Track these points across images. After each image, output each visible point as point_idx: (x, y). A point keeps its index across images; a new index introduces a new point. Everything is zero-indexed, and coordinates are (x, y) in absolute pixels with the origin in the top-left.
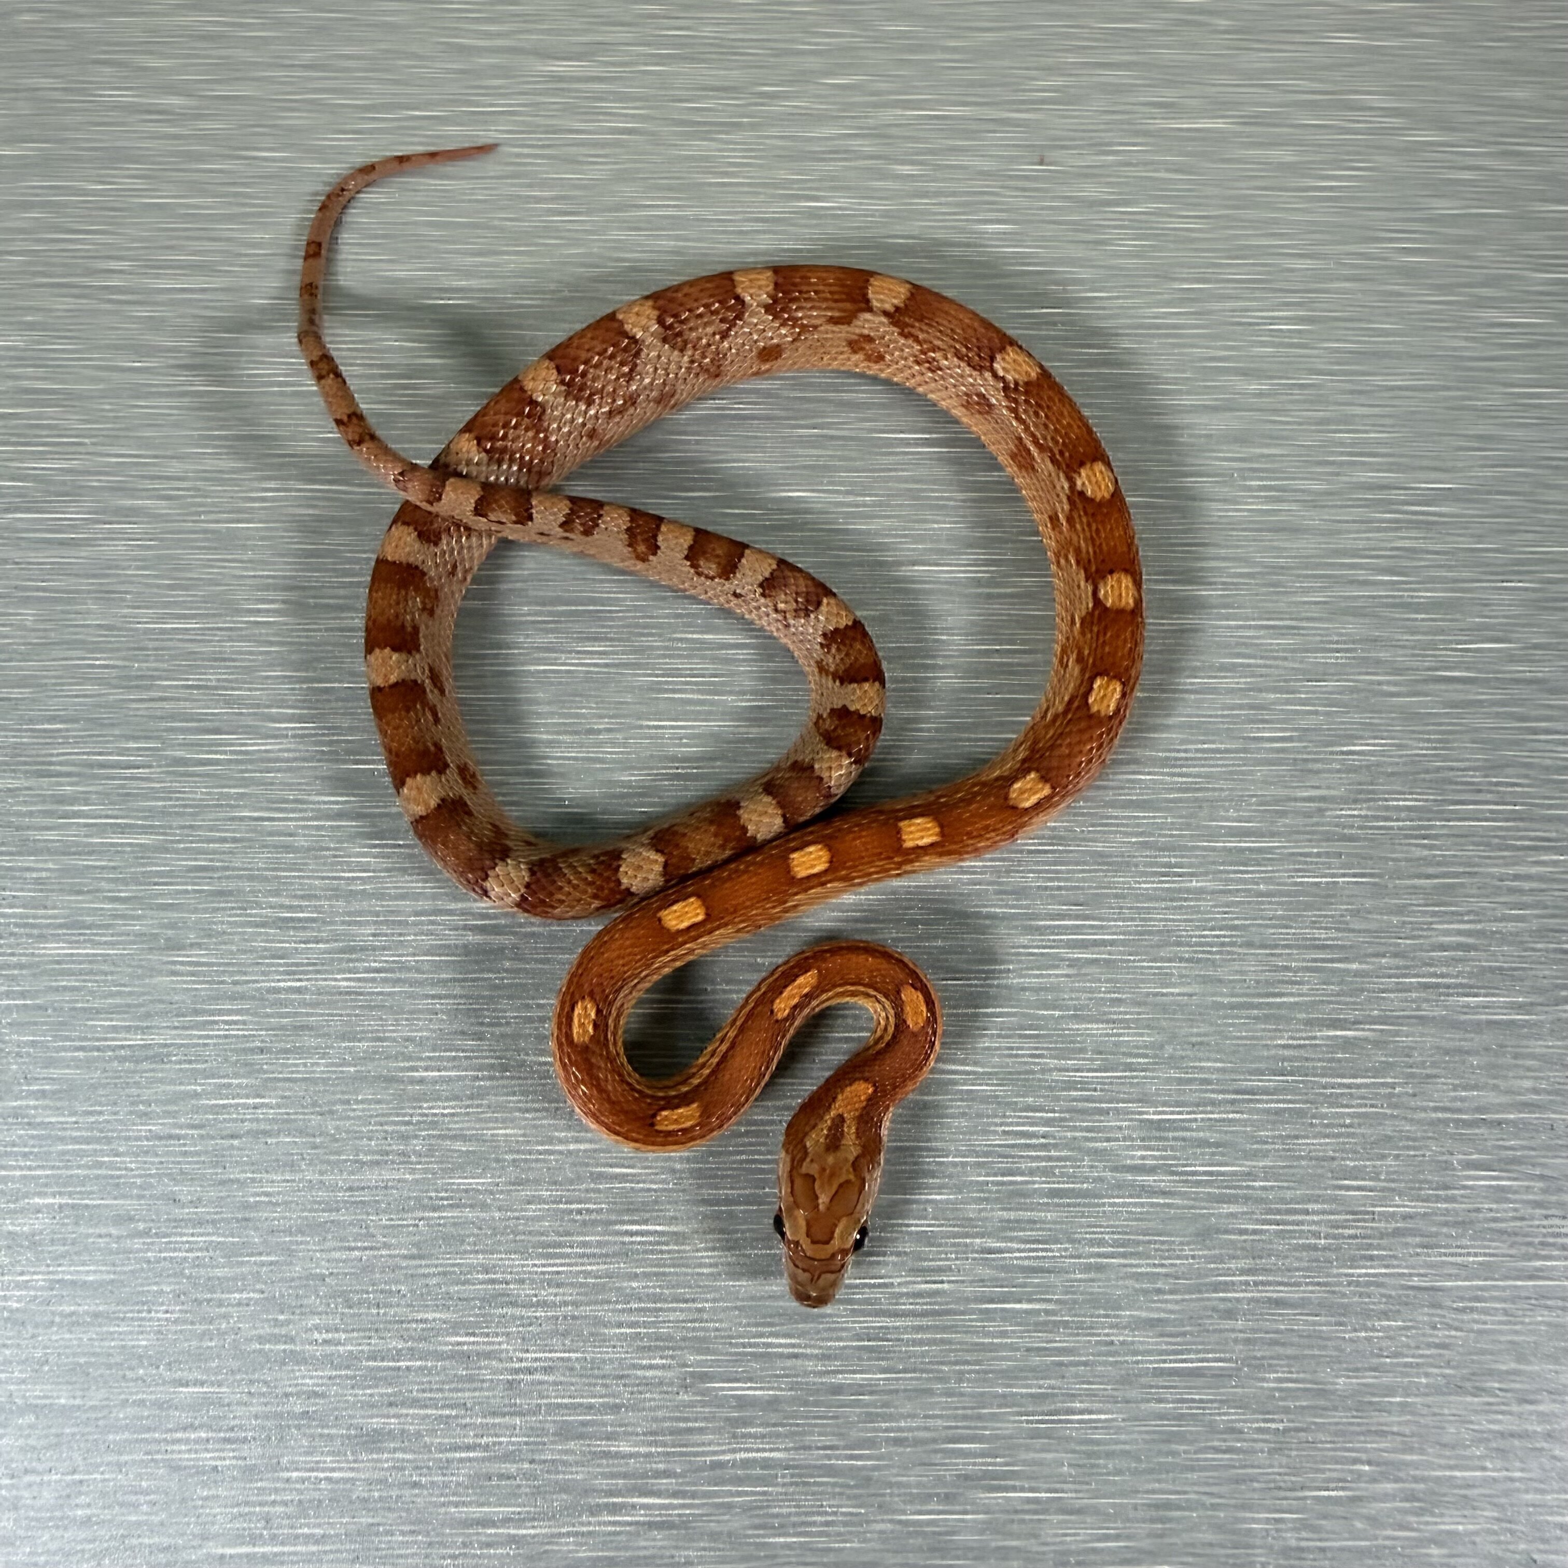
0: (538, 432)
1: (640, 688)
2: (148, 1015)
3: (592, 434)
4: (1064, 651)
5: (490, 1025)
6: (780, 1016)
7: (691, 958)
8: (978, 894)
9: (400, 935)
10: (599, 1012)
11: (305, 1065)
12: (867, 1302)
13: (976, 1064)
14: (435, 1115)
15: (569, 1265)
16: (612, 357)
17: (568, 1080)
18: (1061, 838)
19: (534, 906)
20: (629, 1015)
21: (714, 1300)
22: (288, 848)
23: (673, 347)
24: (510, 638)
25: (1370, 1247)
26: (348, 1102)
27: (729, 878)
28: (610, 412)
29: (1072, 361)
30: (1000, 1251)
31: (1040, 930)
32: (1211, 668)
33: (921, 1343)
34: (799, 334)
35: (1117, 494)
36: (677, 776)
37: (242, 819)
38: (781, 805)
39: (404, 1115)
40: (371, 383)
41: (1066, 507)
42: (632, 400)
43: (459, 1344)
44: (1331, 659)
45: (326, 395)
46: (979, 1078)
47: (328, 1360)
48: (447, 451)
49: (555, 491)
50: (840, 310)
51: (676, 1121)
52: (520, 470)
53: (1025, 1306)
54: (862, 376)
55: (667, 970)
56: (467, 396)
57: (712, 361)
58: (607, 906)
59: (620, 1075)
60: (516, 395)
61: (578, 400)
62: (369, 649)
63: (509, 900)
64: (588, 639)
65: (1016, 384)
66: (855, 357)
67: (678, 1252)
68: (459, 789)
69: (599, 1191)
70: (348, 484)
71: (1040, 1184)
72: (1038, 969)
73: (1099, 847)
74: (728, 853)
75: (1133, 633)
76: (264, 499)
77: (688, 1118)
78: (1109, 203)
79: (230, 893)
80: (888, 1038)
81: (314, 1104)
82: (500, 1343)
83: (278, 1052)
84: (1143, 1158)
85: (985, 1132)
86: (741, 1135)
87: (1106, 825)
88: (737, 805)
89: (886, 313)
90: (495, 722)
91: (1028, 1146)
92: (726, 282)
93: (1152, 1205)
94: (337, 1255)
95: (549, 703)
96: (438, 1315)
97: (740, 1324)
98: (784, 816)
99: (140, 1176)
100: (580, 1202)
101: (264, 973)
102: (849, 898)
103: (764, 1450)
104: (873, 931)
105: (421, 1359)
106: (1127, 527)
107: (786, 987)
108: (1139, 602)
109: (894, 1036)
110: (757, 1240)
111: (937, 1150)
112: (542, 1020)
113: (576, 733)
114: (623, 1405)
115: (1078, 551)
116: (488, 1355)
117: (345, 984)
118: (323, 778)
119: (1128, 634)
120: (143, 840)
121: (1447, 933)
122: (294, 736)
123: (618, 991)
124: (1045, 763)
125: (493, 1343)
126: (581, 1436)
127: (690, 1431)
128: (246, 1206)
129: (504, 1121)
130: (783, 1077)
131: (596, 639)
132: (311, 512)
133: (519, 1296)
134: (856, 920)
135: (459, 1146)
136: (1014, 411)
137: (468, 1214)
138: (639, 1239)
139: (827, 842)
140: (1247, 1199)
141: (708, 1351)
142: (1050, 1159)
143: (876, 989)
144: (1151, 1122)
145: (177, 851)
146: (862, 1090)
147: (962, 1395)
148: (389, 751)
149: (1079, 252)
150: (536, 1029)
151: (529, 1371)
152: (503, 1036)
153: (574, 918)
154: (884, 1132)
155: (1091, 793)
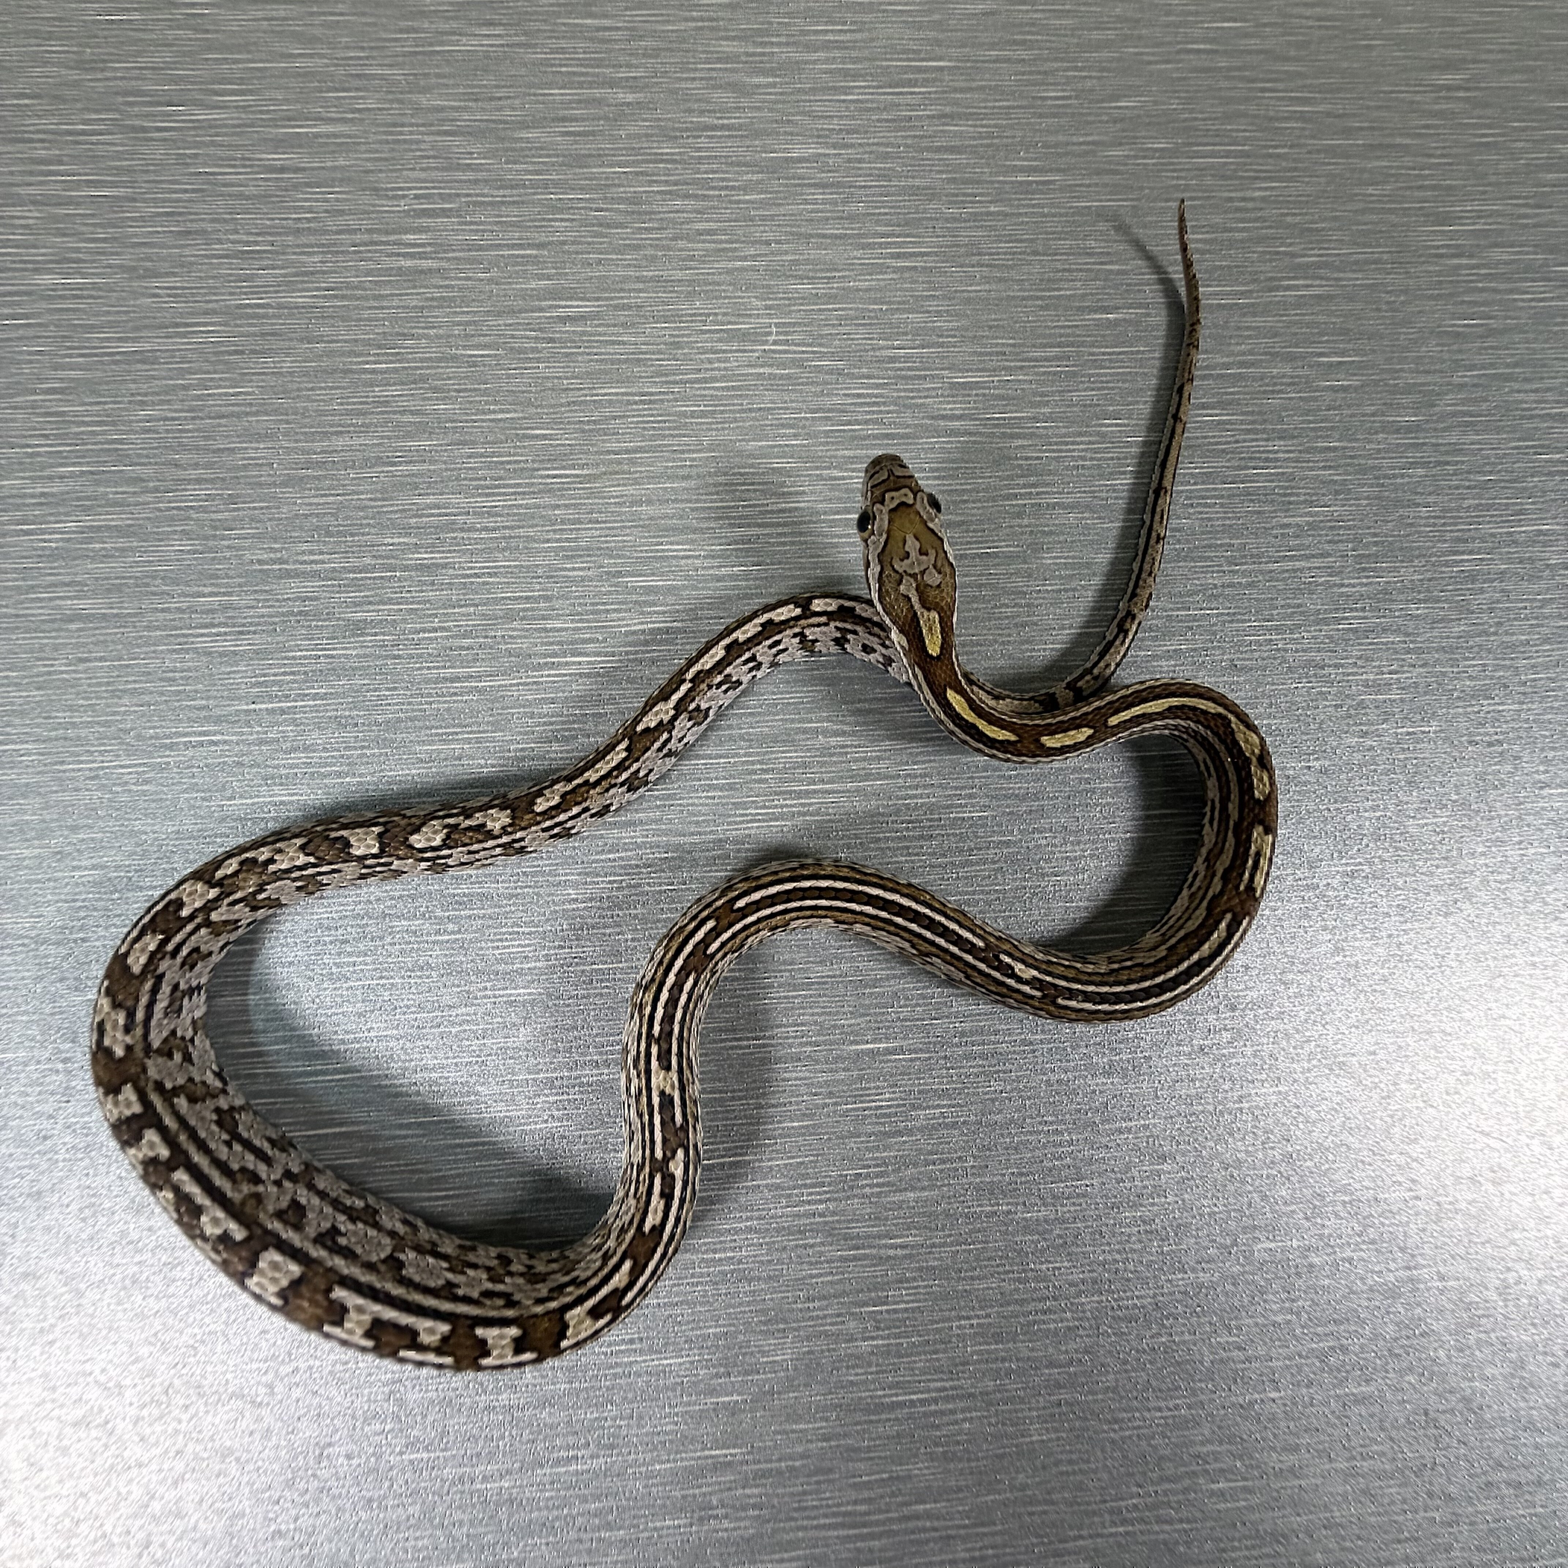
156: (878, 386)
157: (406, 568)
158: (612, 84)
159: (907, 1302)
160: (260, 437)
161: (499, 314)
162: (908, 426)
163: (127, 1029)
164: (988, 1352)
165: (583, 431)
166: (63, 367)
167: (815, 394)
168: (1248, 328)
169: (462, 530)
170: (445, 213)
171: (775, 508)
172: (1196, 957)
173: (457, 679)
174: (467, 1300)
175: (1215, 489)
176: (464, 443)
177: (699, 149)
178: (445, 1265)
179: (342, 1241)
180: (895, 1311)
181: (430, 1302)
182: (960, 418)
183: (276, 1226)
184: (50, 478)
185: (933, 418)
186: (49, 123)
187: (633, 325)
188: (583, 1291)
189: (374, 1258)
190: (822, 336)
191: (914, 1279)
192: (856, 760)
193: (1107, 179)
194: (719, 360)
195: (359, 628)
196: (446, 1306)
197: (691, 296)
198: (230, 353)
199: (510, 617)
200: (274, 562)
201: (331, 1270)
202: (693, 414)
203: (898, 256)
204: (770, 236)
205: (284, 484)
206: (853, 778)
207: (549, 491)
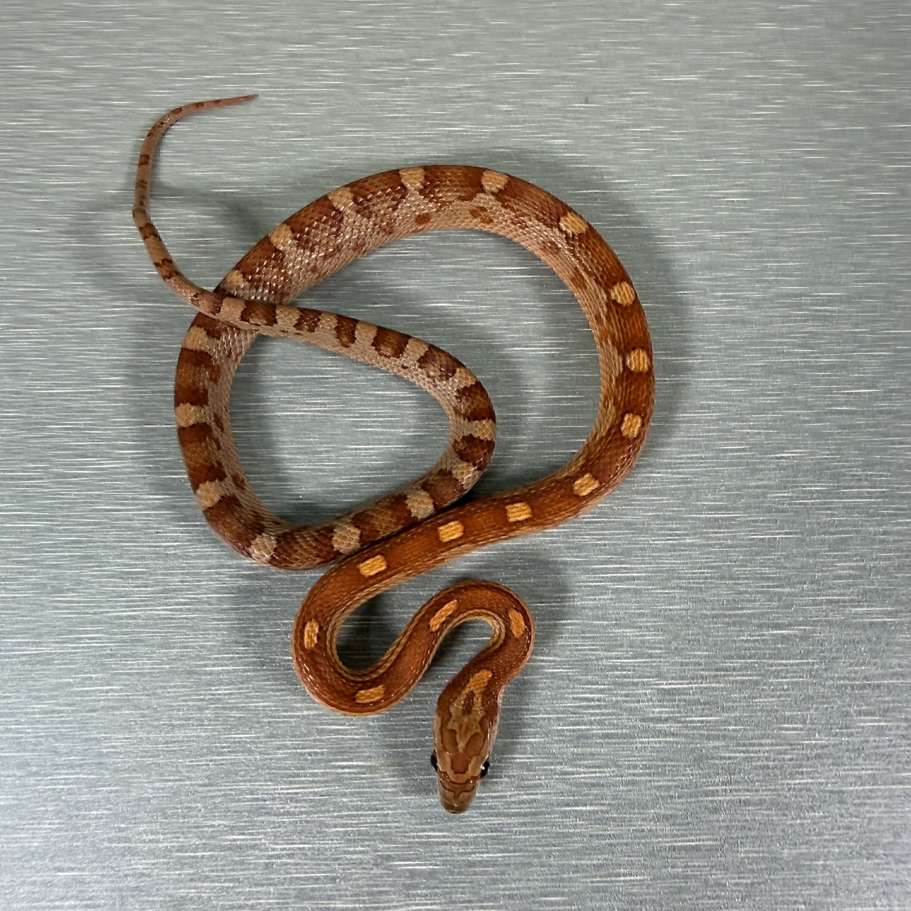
0: (280, 270)
1: (346, 425)
2: (40, 635)
3: (314, 270)
4: (606, 398)
5: (254, 637)
6: (434, 629)
7: (378, 592)
8: (555, 549)
9: (198, 581)
10: (321, 628)
11: (138, 664)
12: (490, 807)
13: (555, 655)
14: (220, 694)
15: (304, 788)
16: (325, 222)
17: (301, 671)
18: (606, 514)
19: (280, 563)
20: (341, 629)
21: (394, 809)
22: (129, 528)
23: (363, 216)
24: (265, 395)
25: (801, 766)
26: (164, 687)
27: (401, 543)
28: (325, 256)
29: (608, 221)
30: (573, 774)
31: (594, 571)
32: (696, 407)
33: (524, 833)
34: (441, 207)
35: (636, 301)
36: (369, 480)
37: (98, 510)
38: (432, 497)
39: (200, 695)
40: (180, 241)
41: (605, 309)
42: (338, 249)
43: (235, 840)
44: (769, 400)
45: (148, 248)
46: (557, 665)
47: (152, 853)
48: (224, 281)
49: (292, 305)
50: (465, 192)
51: (369, 697)
52: (270, 292)
53: (588, 808)
54: (480, 232)
55: (363, 601)
56: (237, 248)
57: (387, 224)
58: (325, 562)
59: (334, 668)
60: (267, 246)
61: (304, 248)
62: (177, 404)
63: (264, 559)
64: (313, 396)
65: (573, 235)
66: (475, 221)
67: (371, 778)
68: (233, 490)
69: (321, 740)
70: (165, 303)
71: (596, 730)
72: (593, 595)
73: (629, 519)
74: (400, 527)
75: (648, 387)
76: (114, 313)
77: (377, 695)
78: (627, 126)
79: (91, 557)
80: (501, 642)
81: (144, 689)
82: (260, 839)
83: (121, 657)
84: (660, 712)
85: (562, 698)
86: (410, 703)
87: (632, 505)
88: (405, 498)
89: (493, 193)
90: (256, 448)
91: (589, 707)
92: (395, 176)
93: (666, 742)
94: (157, 785)
95: (290, 435)
96: (221, 822)
97: (411, 824)
98: (434, 503)
99: (35, 737)
100: (310, 748)
101: (112, 607)
102: (476, 553)
103: (427, 904)
104: (490, 574)
105: (210, 851)
106: (643, 322)
107: (437, 611)
108: (650, 368)
109: (505, 641)
110: (421, 769)
111: (533, 710)
112: (286, 633)
113: (306, 453)
114: (338, 877)
115: (613, 337)
116: (253, 847)
117: (164, 612)
118: (151, 484)
119: (645, 387)
120: (38, 524)
121: (843, 568)
122: (132, 458)
123: (332, 615)
124: (595, 468)
125: (255, 840)
126: (311, 898)
127: (380, 893)
128: (101, 755)
129: (262, 697)
130: (436, 666)
131: (318, 395)
132: (143, 320)
133: (272, 808)
134: (481, 567)
135: (235, 713)
136: (572, 251)
137: (241, 757)
138: (347, 770)
139: (461, 519)
140: (724, 737)
141: (391, 842)
142: (603, 714)
143: (494, 612)
144: (665, 690)
145: (58, 531)
146: (485, 675)
147: (550, 865)
148: (189, 466)
149: (610, 156)
150: (283, 639)
151: (279, 857)
152: (262, 643)
153: (305, 569)
154: (499, 701)
155: (624, 486)
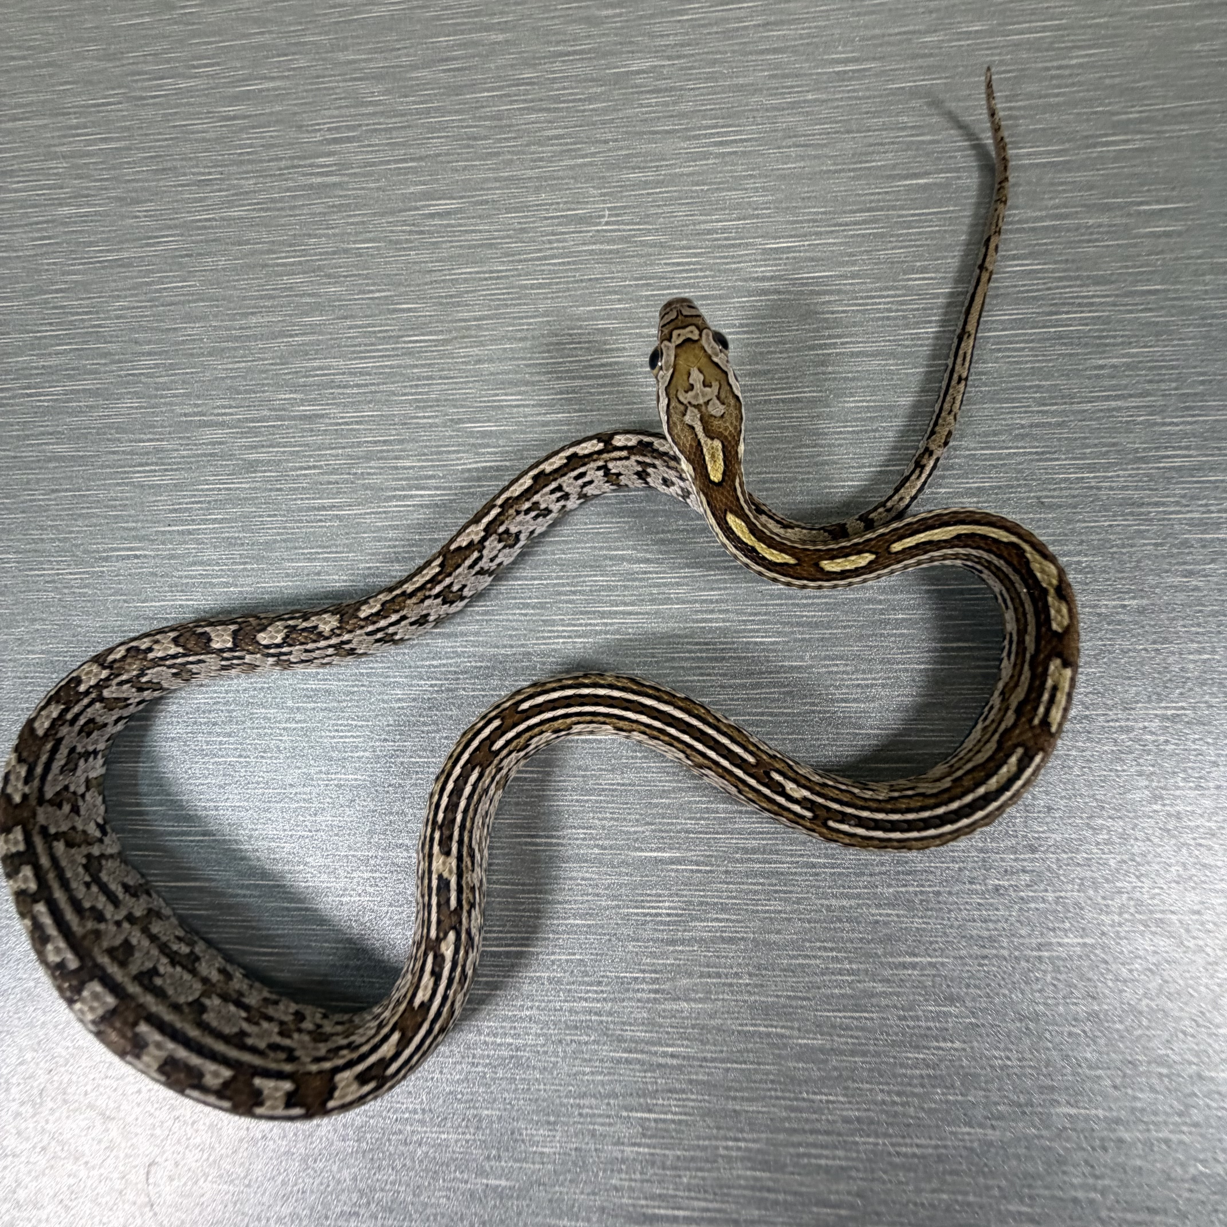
156: (695, 255)
157: (294, 418)
158: (488, 28)
159: (676, 1114)
160: (198, 319)
161: (383, 214)
162: (722, 288)
163: (26, 781)
164: (756, 1179)
165: (441, 304)
166: (69, 273)
167: (640, 265)
168: (1062, 184)
169: (339, 387)
170: (349, 140)
171: (597, 362)
172: (981, 790)
173: (324, 508)
174: (253, 1050)
175: (1025, 334)
176: (346, 318)
177: (554, 72)
178: (244, 1014)
179: (158, 981)
180: (664, 1121)
181: (220, 1047)
182: (772, 278)
183: (104, 960)
184: (50, 354)
185: (745, 280)
186: (80, 101)
187: (489, 216)
188: (355, 1055)
189: (182, 1000)
190: (648, 216)
191: (683, 1091)
192: (658, 586)
193: (920, 62)
194: (558, 241)
195: (252, 466)
196: (233, 1053)
197: (538, 190)
198: (182, 256)
199: (368, 457)
200: (195, 414)
201: (141, 1006)
202: (532, 286)
203: (721, 143)
204: (609, 136)
205: (210, 354)
206: (653, 601)
207: (409, 353)
